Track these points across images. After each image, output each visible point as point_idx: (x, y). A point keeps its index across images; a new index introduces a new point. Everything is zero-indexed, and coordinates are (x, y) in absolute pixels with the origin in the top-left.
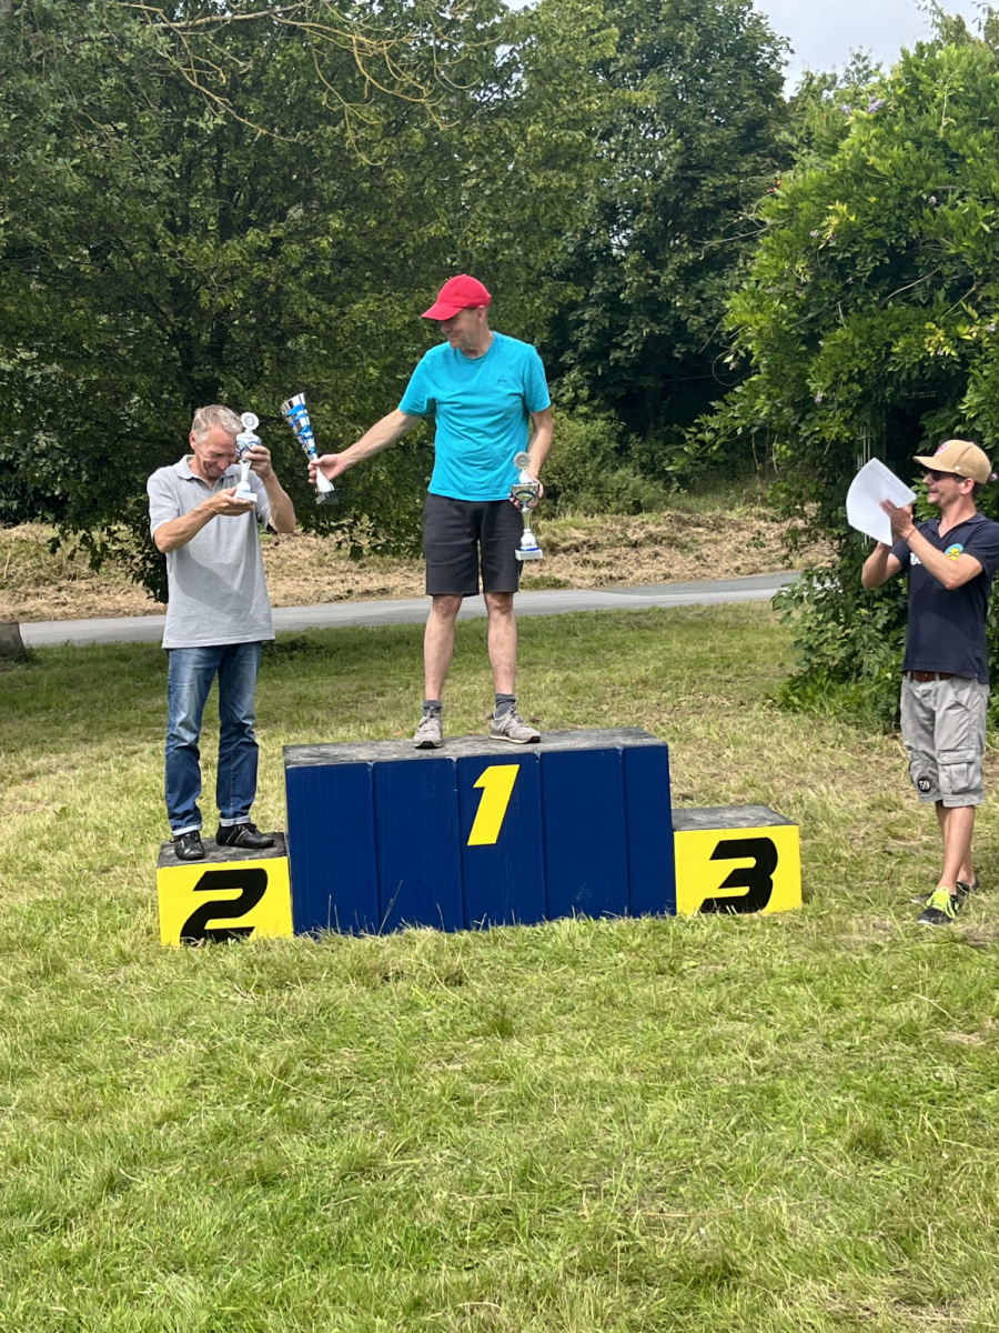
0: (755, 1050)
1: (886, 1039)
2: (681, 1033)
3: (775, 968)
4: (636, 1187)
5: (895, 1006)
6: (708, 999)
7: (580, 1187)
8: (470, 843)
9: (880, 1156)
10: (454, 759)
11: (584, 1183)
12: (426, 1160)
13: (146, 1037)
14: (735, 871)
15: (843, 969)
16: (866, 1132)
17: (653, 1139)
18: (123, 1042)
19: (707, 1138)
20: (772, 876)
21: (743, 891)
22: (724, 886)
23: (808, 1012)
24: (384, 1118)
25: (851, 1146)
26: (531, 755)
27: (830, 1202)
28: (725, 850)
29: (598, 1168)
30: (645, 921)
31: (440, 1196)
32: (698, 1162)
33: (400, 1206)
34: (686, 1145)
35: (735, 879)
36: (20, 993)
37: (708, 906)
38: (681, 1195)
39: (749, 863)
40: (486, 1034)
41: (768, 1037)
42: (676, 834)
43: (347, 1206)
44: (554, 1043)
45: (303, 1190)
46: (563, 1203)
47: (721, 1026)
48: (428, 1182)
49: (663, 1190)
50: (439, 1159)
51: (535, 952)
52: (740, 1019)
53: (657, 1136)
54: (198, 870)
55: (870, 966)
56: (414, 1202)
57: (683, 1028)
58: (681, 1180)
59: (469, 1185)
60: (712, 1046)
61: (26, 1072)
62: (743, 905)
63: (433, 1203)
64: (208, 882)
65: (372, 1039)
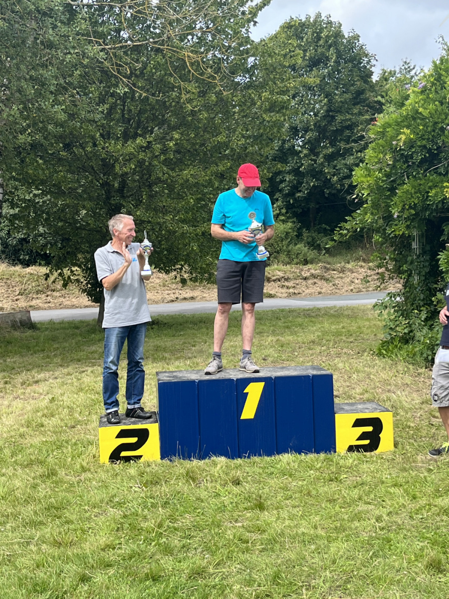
0: (379, 519)
1: (438, 515)
2: (343, 510)
3: (384, 479)
4: (328, 585)
5: (441, 498)
6: (355, 493)
7: (301, 584)
8: (242, 417)
9: (441, 571)
10: (235, 379)
11: (303, 582)
12: (229, 570)
13: (95, 507)
14: (363, 433)
15: (416, 480)
16: (434, 561)
17: (334, 562)
18: (85, 509)
19: (359, 562)
20: (380, 435)
21: (367, 442)
22: (357, 440)
23: (402, 501)
24: (208, 549)
25: (427, 567)
26: (270, 378)
27: (418, 594)
28: (359, 423)
29: (309, 576)
30: (322, 456)
31: (236, 587)
32: (356, 573)
33: (218, 593)
34: (350, 565)
35: (363, 436)
36: (37, 485)
37: (351, 449)
38: (348, 589)
39: (370, 429)
40: (252, 509)
41: (383, 512)
42: (336, 415)
43: (193, 592)
44: (284, 514)
45: (172, 583)
46: (293, 592)
47: (362, 507)
48: (231, 581)
49: (340, 586)
50: (234, 569)
51: (272, 470)
52: (370, 503)
53: (336, 560)
54: (118, 429)
55: (429, 479)
56: (224, 591)
57: (344, 508)
58: (347, 581)
59: (249, 582)
60: (358, 517)
61: (41, 523)
62: (367, 448)
63: (233, 591)
64: (123, 434)
65: (199, 510)
